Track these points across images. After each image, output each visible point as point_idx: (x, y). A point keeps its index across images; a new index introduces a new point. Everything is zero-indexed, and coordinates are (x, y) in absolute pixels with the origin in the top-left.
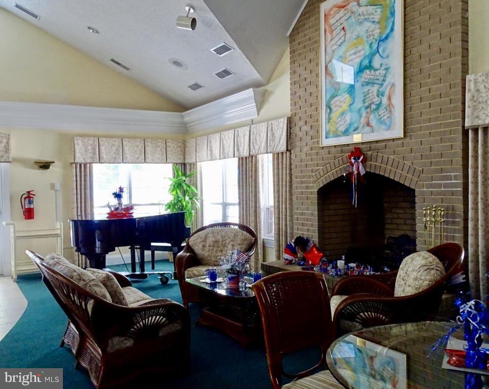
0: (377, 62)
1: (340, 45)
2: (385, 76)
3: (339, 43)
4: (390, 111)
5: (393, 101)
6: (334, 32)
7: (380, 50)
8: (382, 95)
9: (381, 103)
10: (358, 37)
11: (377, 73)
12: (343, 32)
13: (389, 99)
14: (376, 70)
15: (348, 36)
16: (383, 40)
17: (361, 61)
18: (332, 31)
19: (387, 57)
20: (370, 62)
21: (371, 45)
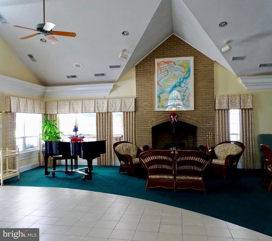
0: (182, 85)
1: (165, 76)
2: (186, 90)
3: (165, 75)
4: (188, 102)
5: (190, 98)
6: (162, 71)
7: (184, 81)
8: (185, 96)
9: (184, 98)
10: (174, 75)
11: (183, 88)
12: (167, 72)
13: (188, 97)
14: (182, 87)
15: (169, 73)
16: (185, 78)
17: (176, 83)
18: (161, 70)
19: (187, 84)
20: (180, 84)
21: (180, 79)
